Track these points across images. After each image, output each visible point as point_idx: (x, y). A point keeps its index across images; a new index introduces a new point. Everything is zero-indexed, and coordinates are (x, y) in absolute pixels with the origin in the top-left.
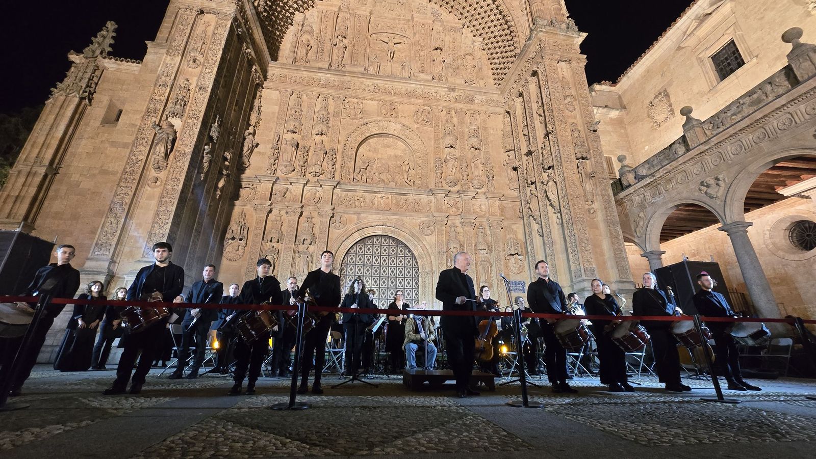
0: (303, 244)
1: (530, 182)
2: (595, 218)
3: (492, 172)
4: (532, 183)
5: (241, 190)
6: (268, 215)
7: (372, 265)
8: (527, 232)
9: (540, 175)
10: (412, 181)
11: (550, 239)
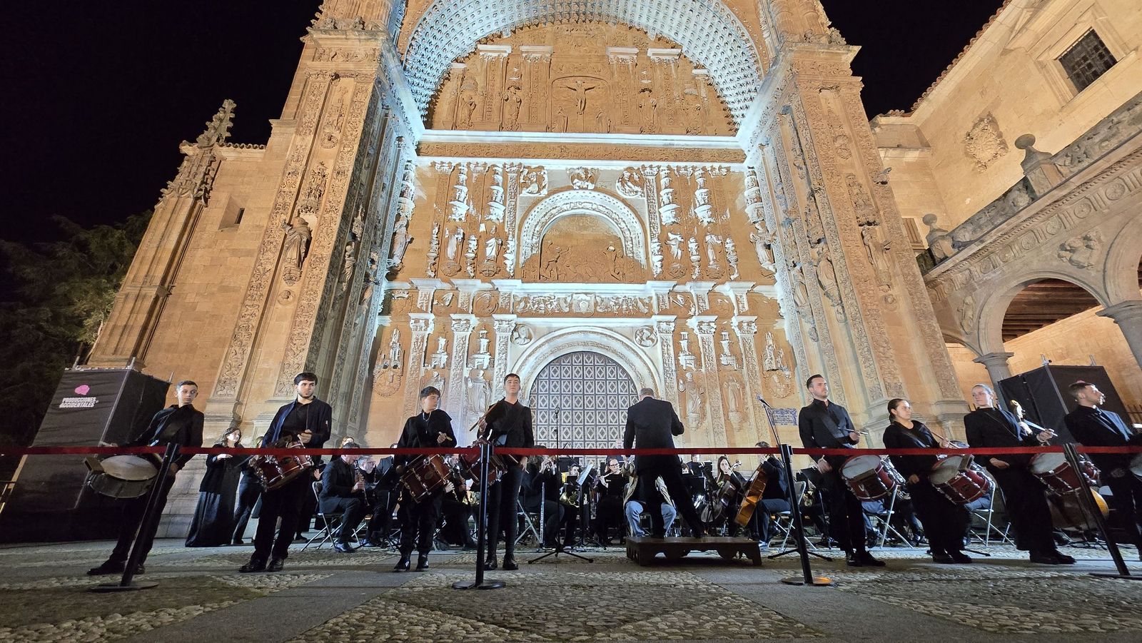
1: (791, 264)
2: (895, 309)
3: (734, 253)
4: (796, 265)
5: (393, 300)
7: (572, 395)
8: (793, 336)
9: (806, 253)
10: (621, 273)
11: (829, 344)
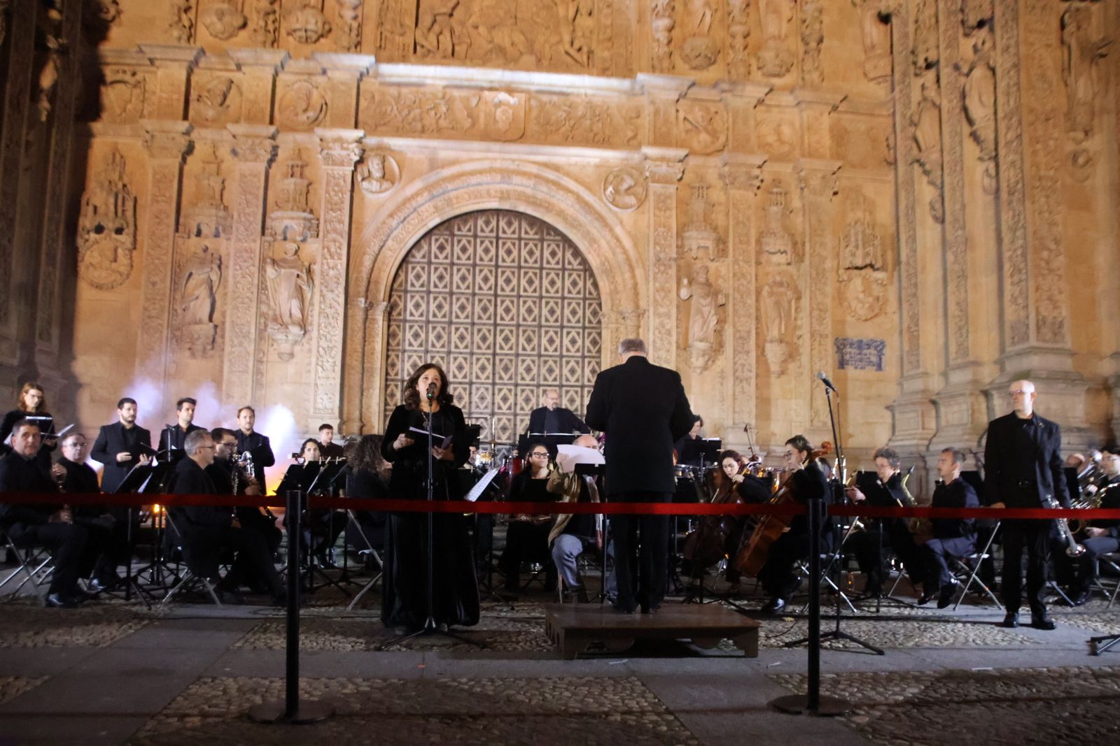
0: (285, 239)
1: (921, 63)
2: (1087, 178)
3: (817, 26)
4: (929, 66)
5: (103, 89)
6: (184, 160)
7: (474, 294)
8: (902, 207)
9: (952, 44)
10: (585, 49)
11: (960, 232)
